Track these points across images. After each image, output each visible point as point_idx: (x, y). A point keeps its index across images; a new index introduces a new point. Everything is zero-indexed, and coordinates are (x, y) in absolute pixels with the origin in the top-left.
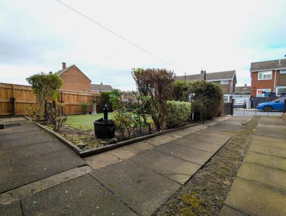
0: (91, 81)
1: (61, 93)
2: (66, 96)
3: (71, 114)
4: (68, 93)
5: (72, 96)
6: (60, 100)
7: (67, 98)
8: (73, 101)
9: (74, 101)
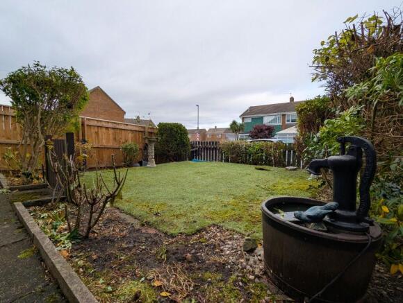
0: (125, 113)
1: (83, 125)
2: (93, 130)
3: (103, 166)
4: (95, 123)
5: (104, 130)
6: (81, 138)
7: (94, 135)
8: (106, 140)
9: (108, 140)
